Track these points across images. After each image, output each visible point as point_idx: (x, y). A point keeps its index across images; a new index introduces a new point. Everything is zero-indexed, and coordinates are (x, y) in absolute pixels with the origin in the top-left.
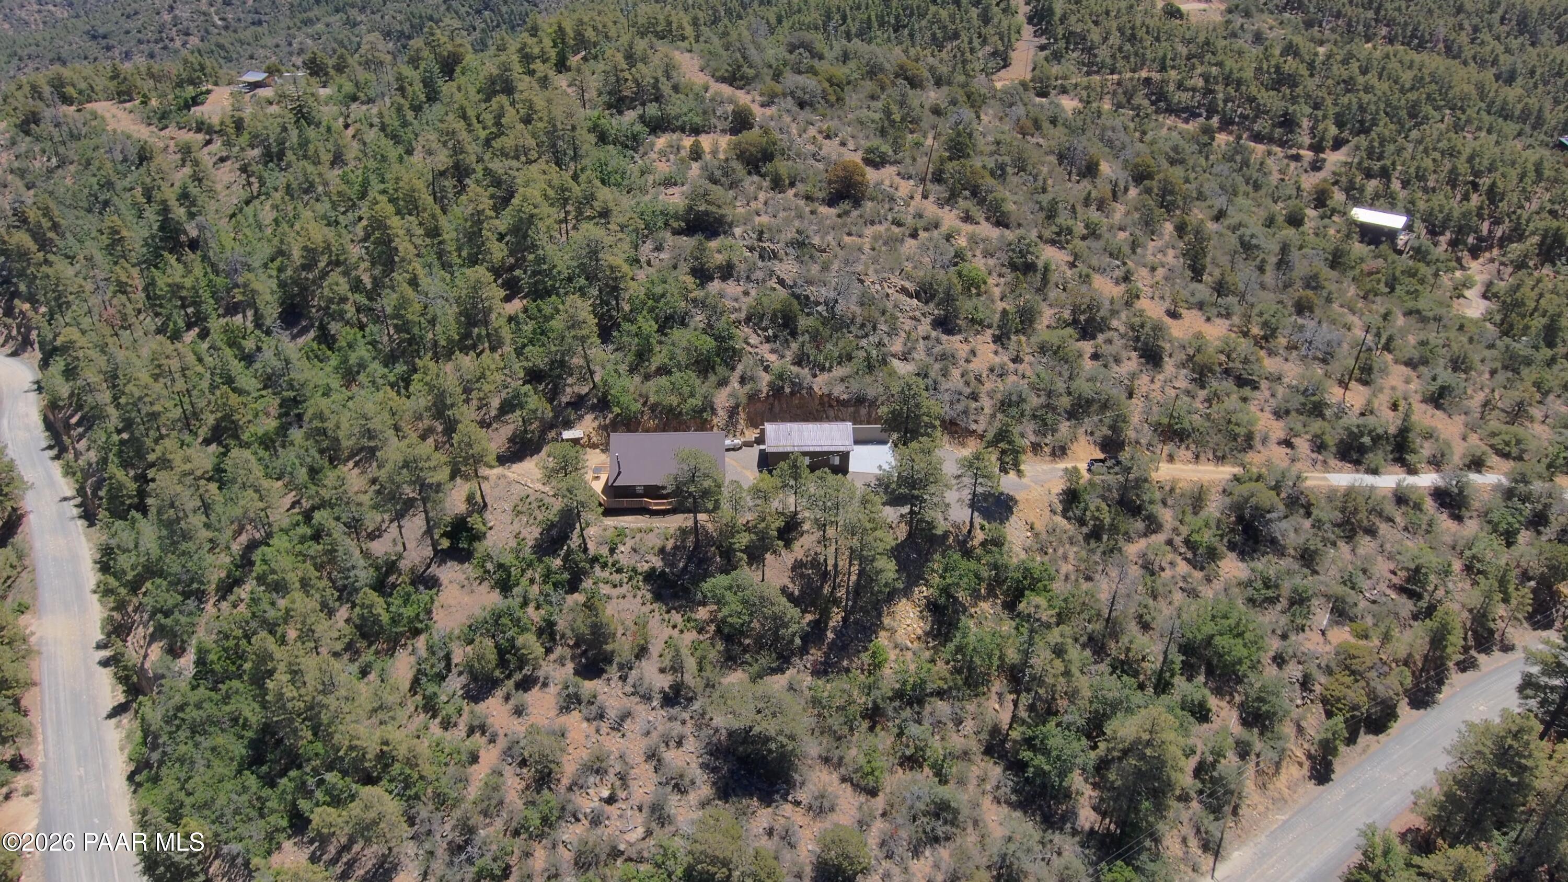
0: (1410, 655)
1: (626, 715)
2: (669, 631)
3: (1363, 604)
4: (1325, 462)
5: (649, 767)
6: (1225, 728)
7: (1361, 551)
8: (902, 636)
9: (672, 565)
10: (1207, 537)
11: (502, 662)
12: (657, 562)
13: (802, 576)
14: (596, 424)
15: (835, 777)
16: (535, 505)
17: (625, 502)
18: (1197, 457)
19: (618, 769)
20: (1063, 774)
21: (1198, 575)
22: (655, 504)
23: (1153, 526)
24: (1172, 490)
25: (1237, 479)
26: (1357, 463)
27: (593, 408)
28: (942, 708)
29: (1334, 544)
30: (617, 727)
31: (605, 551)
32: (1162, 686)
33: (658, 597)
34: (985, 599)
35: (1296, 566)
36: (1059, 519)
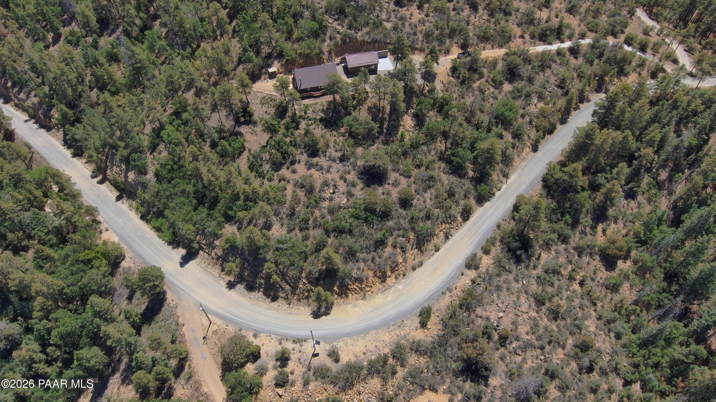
0: (561, 108)
1: (330, 167)
2: (333, 138)
3: (547, 93)
4: (535, 43)
5: (342, 181)
6: (508, 140)
7: (546, 75)
8: (407, 127)
9: (328, 115)
10: (499, 78)
11: (284, 158)
12: (322, 115)
13: (372, 112)
14: (279, 64)
15: (398, 174)
16: (269, 100)
17: (305, 95)
18: (493, 47)
19: (333, 183)
20: (464, 162)
21: (497, 91)
22: (316, 94)
23: (481, 76)
24: (486, 61)
25: (507, 54)
26: (545, 41)
27: (276, 58)
28: (424, 148)
29: (538, 74)
30: (328, 171)
31: (303, 113)
32: (489, 130)
33: (326, 127)
34: (431, 110)
35: (527, 83)
36: (451, 78)
